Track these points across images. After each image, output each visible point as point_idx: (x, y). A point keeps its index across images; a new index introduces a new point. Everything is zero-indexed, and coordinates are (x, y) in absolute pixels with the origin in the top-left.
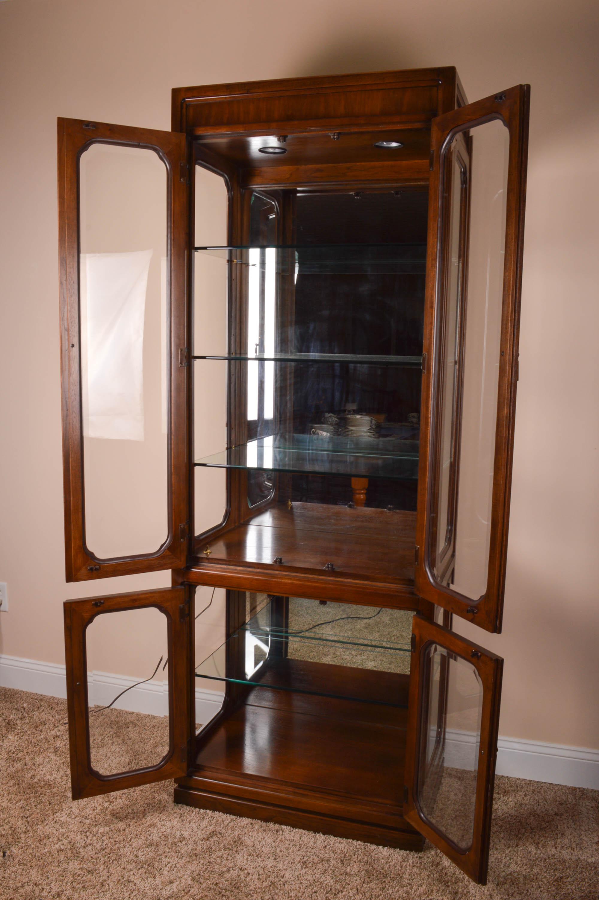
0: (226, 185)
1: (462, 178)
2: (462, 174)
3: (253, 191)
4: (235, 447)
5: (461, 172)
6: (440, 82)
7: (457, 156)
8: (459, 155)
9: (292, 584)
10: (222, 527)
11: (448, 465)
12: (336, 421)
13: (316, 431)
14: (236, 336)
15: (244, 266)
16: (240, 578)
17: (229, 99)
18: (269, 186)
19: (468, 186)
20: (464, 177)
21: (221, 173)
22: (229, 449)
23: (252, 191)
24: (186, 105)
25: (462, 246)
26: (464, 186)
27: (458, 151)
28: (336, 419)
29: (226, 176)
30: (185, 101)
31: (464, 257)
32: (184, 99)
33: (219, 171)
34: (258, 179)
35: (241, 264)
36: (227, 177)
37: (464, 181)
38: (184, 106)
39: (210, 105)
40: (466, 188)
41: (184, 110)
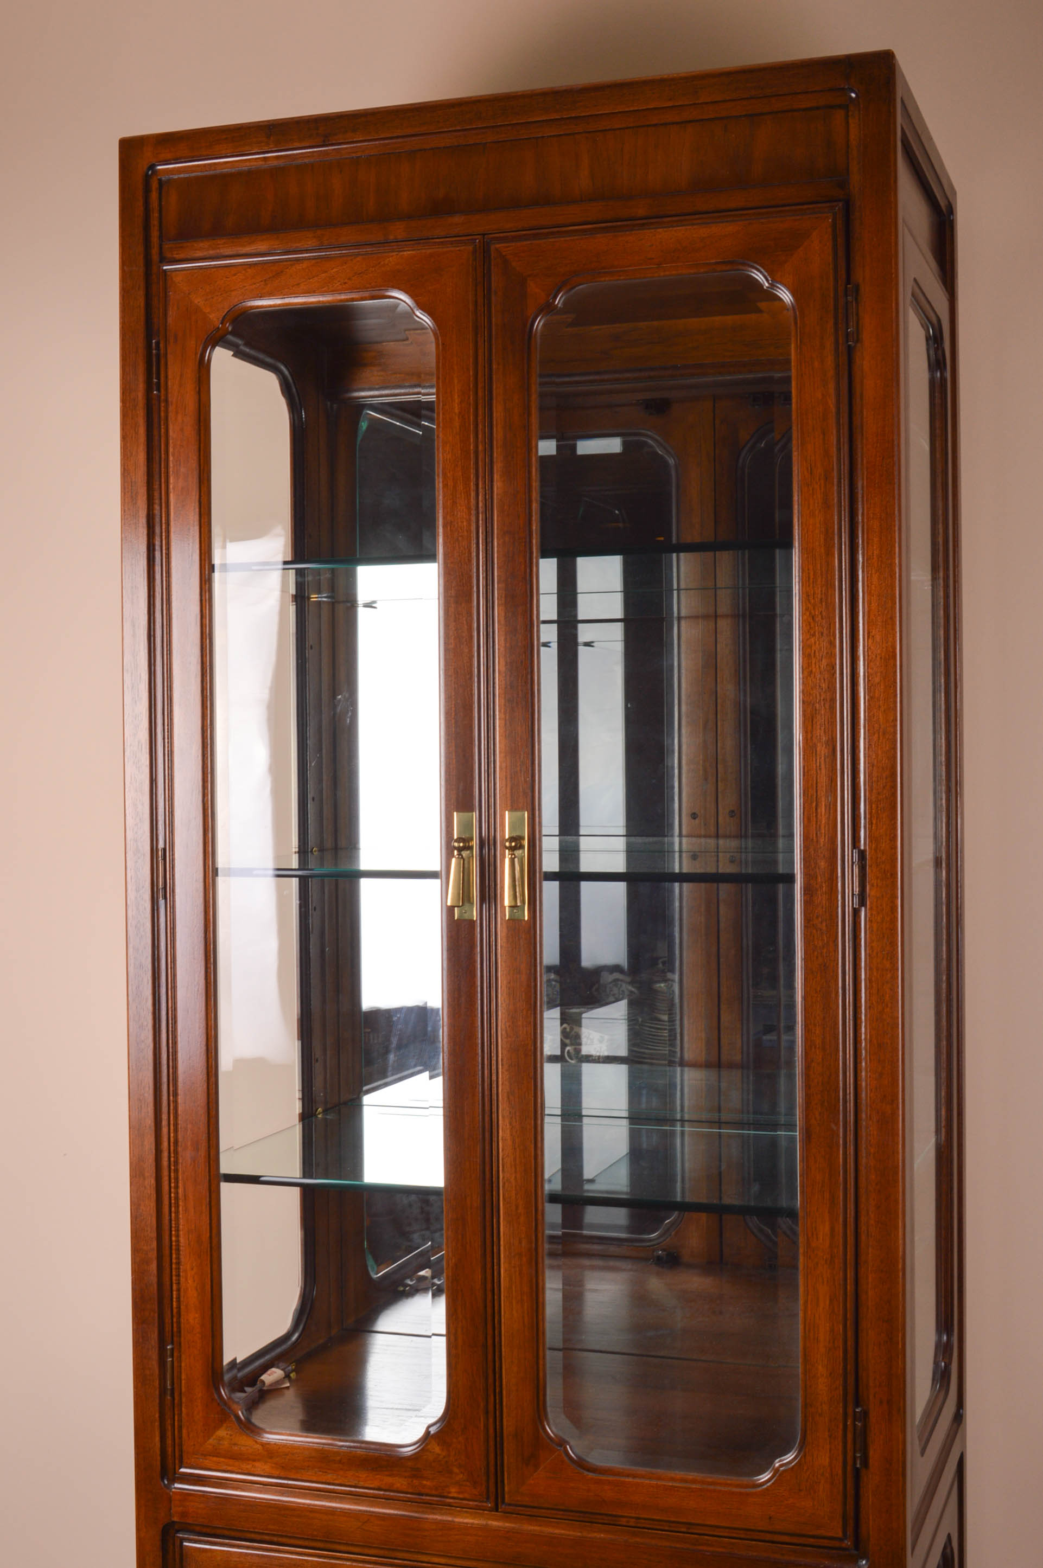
0: (283, 393)
1: (932, 352)
2: (931, 342)
3: (364, 406)
4: (325, 1111)
5: (928, 339)
6: (853, 95)
7: (913, 295)
8: (917, 290)
9: (485, 1528)
10: (290, 1343)
11: (932, 1154)
12: (631, 992)
13: (572, 1029)
14: (321, 801)
15: (340, 608)
16: (332, 1512)
17: (275, 163)
18: (402, 391)
19: (948, 375)
20: (936, 350)
21: (269, 360)
22: (306, 1117)
23: (359, 408)
24: (160, 180)
25: (940, 540)
26: (939, 374)
27: (915, 280)
28: (630, 988)
29: (283, 368)
30: (155, 172)
31: (946, 569)
32: (152, 167)
33: (261, 356)
34: (372, 374)
35: (333, 604)
36: (286, 372)
37: (938, 362)
38: (154, 185)
39: (224, 180)
40: (943, 379)
41: (154, 195)
